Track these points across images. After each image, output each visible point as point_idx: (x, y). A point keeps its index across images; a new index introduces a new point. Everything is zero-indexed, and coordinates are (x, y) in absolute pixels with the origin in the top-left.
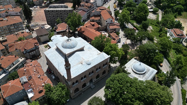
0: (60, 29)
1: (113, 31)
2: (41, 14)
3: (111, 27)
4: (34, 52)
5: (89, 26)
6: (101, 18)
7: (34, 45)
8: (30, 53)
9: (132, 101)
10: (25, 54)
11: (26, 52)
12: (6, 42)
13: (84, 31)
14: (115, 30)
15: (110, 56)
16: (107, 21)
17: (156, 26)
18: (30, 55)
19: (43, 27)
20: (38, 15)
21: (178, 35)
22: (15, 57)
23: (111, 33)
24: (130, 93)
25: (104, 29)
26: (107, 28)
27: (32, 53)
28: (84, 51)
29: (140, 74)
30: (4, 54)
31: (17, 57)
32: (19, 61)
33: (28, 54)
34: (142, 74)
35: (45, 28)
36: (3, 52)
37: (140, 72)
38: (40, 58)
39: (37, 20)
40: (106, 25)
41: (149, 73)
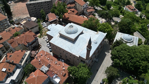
0: (51, 18)
1: (91, 14)
2: (18, 8)
3: (89, 11)
4: (35, 43)
5: (70, 12)
6: (75, 5)
7: (34, 37)
8: (32, 45)
9: (139, 63)
10: (28, 46)
11: (29, 44)
12: (2, 40)
13: (69, 18)
14: (91, 12)
15: (106, 33)
16: (83, 7)
17: (115, 5)
18: (32, 47)
19: (30, 19)
20: (16, 10)
21: (132, 10)
22: (22, 51)
23: (89, 15)
24: (137, 57)
25: (81, 13)
26: (84, 12)
27: (34, 44)
28: (84, 33)
29: (130, 42)
30: (4, 51)
31: (23, 51)
32: (26, 54)
33: (30, 46)
34: (131, 42)
35: (32, 20)
36: (2, 49)
37: (130, 40)
38: (41, 48)
39: (17, 15)
40: (83, 9)
41: (135, 40)
